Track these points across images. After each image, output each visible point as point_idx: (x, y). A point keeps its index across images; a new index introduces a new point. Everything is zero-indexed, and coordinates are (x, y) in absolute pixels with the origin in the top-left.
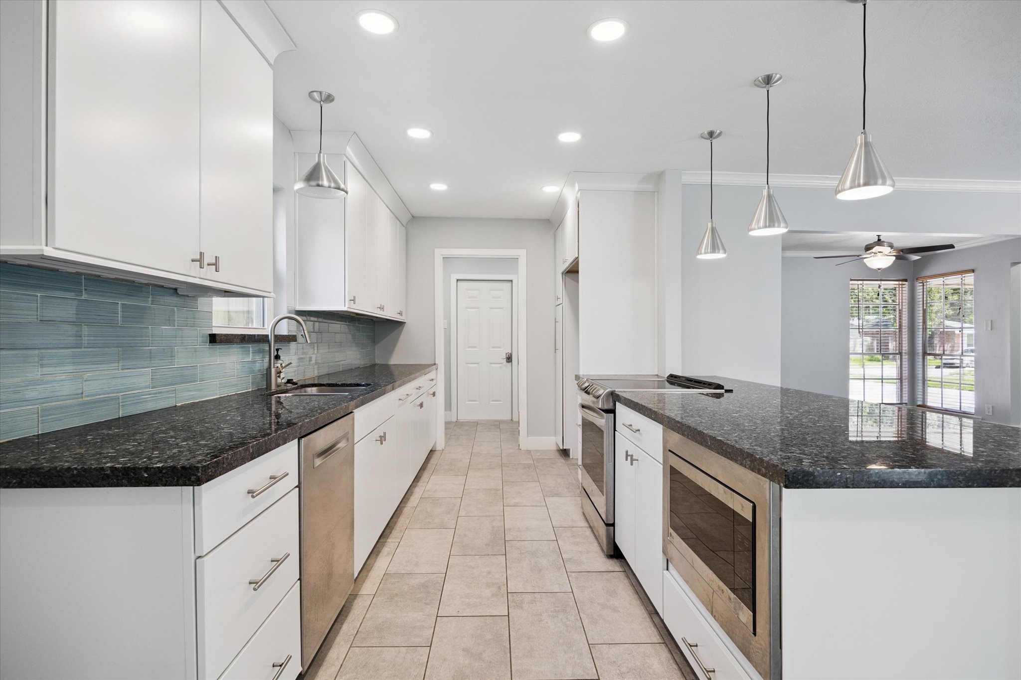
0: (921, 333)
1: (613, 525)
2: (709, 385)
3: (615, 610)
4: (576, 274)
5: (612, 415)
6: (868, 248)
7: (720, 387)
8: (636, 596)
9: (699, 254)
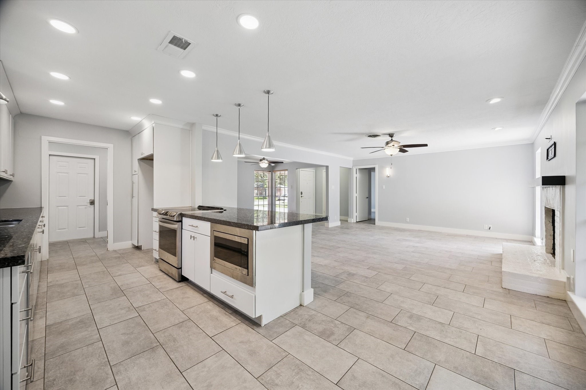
0: (274, 189)
1: (181, 268)
2: (218, 208)
3: (188, 298)
4: (152, 161)
5: (181, 223)
6: (261, 160)
7: (222, 209)
8: (195, 291)
9: (212, 159)
